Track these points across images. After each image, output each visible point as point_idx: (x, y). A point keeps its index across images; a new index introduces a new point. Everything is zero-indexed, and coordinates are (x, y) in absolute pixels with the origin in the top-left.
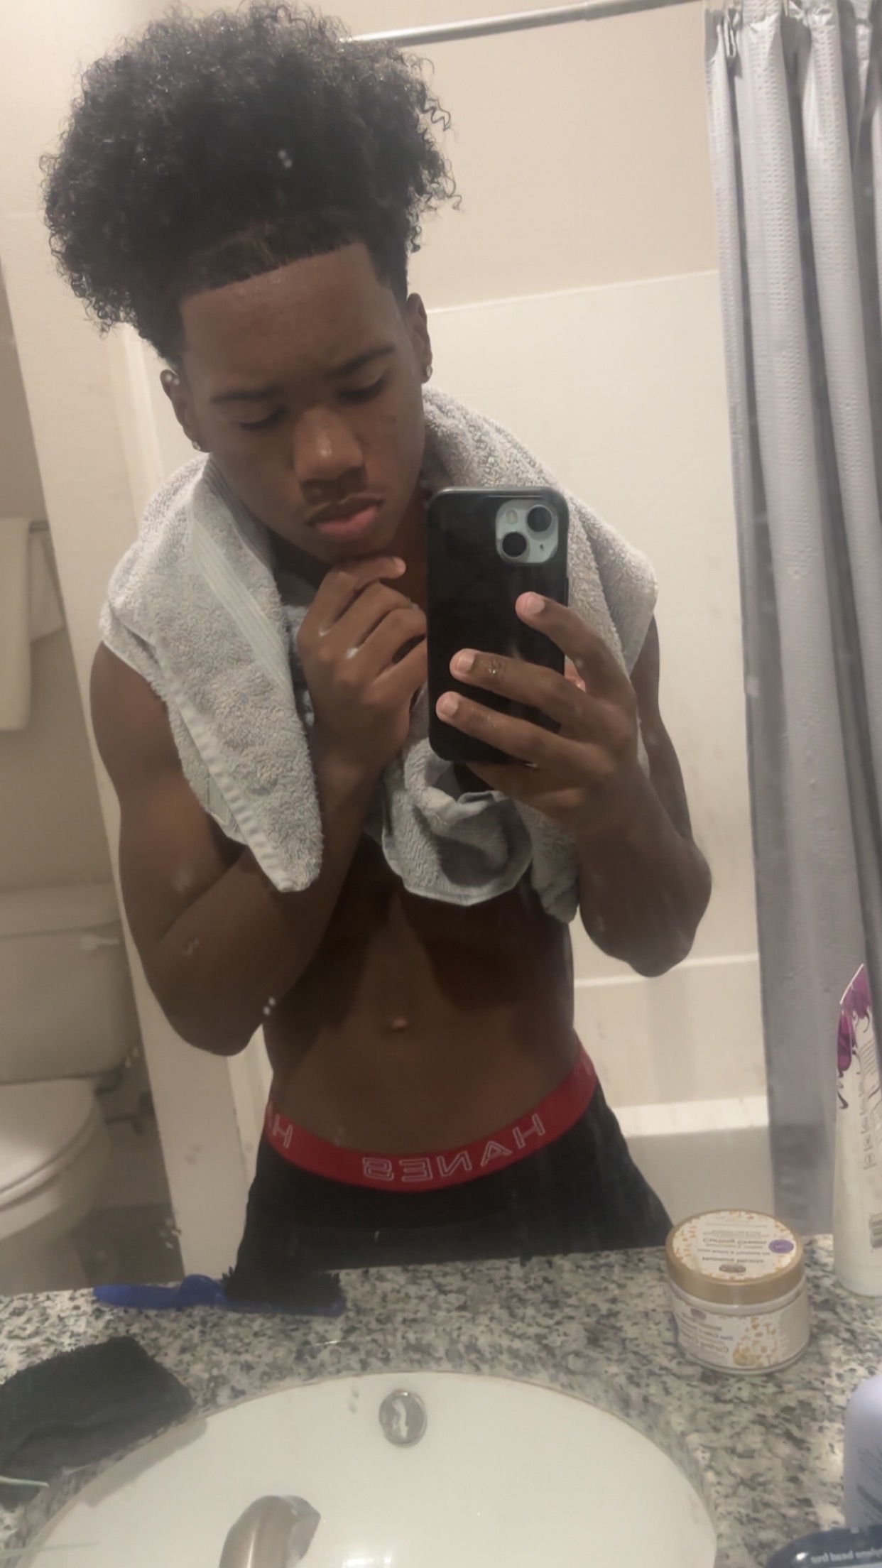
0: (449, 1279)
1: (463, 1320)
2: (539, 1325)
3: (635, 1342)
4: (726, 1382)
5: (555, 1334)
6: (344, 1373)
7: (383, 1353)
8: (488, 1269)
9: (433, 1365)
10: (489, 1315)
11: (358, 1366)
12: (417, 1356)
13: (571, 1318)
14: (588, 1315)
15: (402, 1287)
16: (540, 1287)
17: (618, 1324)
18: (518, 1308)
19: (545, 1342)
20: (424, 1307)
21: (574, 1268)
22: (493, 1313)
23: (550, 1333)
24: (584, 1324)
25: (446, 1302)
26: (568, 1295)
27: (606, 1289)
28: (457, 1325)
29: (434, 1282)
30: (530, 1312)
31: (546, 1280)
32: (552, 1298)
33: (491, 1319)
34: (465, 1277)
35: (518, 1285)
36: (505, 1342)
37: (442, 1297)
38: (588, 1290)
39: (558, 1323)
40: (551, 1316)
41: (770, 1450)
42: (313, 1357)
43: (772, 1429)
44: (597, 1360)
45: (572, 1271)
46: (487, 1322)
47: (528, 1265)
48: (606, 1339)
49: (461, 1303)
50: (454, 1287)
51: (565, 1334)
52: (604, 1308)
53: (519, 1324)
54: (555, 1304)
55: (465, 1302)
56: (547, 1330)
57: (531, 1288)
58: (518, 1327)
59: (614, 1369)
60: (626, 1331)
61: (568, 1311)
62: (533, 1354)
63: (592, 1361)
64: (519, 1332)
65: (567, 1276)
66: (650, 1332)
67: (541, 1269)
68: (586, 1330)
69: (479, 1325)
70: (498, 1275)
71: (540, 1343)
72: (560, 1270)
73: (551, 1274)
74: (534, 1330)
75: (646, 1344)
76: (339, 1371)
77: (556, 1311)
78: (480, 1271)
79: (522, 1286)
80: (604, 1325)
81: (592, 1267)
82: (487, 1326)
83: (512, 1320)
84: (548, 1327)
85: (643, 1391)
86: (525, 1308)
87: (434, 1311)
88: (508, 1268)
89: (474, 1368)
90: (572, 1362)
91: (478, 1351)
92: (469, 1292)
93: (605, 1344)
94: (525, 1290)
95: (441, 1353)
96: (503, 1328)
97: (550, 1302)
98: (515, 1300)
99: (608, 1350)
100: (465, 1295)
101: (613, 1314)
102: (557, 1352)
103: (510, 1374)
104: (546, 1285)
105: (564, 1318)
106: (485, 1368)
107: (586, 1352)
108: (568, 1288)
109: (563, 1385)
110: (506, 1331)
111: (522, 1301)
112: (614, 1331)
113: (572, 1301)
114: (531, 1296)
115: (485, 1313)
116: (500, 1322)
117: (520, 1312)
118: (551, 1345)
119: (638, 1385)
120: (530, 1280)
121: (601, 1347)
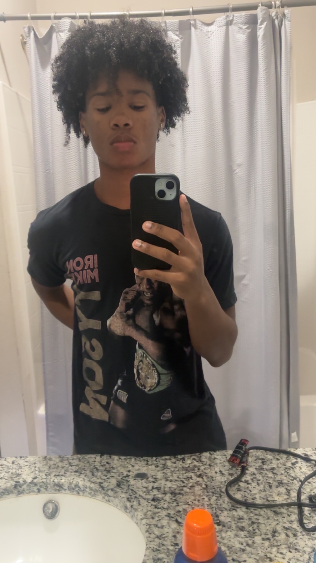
0: (74, 461)
1: (76, 476)
2: (101, 479)
3: (133, 486)
4: (160, 502)
5: (106, 482)
6: (31, 493)
7: (46, 487)
8: (89, 458)
9: (63, 491)
10: (85, 475)
11: (36, 491)
12: (58, 488)
13: (113, 477)
14: (119, 476)
15: (57, 463)
16: (105, 465)
17: (129, 480)
18: (96, 472)
19: (102, 485)
20: (63, 471)
21: (118, 459)
22: (86, 474)
23: (105, 482)
24: (117, 479)
25: (71, 469)
26: (114, 468)
27: (127, 467)
28: (73, 478)
29: (69, 462)
30: (99, 474)
31: (108, 463)
32: (108, 469)
33: (85, 476)
34: (80, 460)
35: (97, 464)
36: (88, 484)
37: (70, 467)
38: (121, 467)
39: (108, 478)
40: (106, 476)
41: (169, 526)
42: (21, 487)
43: (171, 518)
44: (118, 492)
45: (117, 460)
46: (84, 477)
47: (103, 457)
48: (123, 485)
49: (76, 470)
50: (75, 464)
51: (110, 482)
52: (125, 473)
53: (95, 478)
54: (109, 472)
55: (78, 470)
56: (104, 481)
57: (102, 466)
58: (94, 479)
59: (123, 495)
60: (130, 482)
61: (112, 474)
62: (97, 489)
63: (116, 492)
64: (94, 481)
65: (116, 462)
66: (139, 483)
67: (107, 459)
68: (117, 481)
69: (81, 478)
70: (91, 460)
71: (100, 485)
72: (113, 460)
73: (110, 461)
74: (99, 480)
75: (137, 487)
76: (30, 493)
77: (108, 474)
78: (86, 458)
79: (99, 464)
80: (124, 480)
81: (125, 459)
82: (83, 478)
83: (93, 477)
84: (104, 480)
85: (131, 504)
86: (98, 472)
87: (66, 472)
88: (95, 458)
89: (77, 493)
90: (110, 493)
91: (79, 487)
92: (80, 466)
93: (122, 486)
94: (99, 466)
95: (66, 487)
96: (88, 479)
97: (107, 471)
98: (95, 469)
99: (123, 489)
100: (79, 467)
101: (128, 476)
102: (106, 489)
103: (89, 496)
104: (107, 465)
105: (110, 477)
106: (81, 493)
107: (115, 489)
108: (114, 466)
109: (106, 500)
110: (89, 481)
111: (97, 470)
112: (127, 482)
113: (114, 471)
114: (101, 468)
115: (84, 473)
116: (88, 477)
117: (96, 474)
118: (104, 486)
119: (130, 501)
120: (102, 462)
121: (121, 487)
